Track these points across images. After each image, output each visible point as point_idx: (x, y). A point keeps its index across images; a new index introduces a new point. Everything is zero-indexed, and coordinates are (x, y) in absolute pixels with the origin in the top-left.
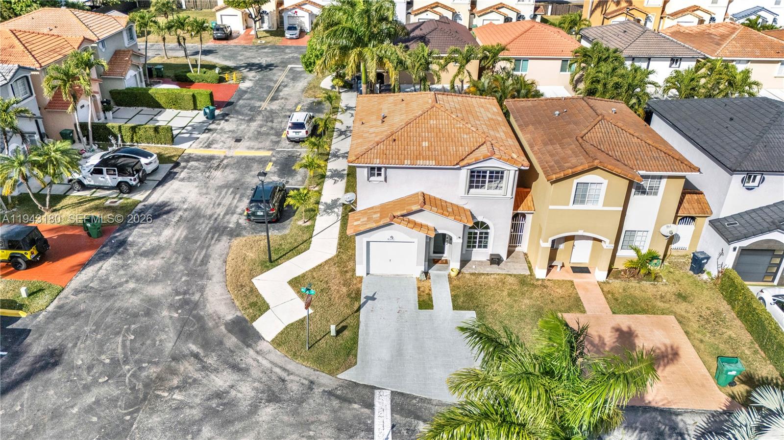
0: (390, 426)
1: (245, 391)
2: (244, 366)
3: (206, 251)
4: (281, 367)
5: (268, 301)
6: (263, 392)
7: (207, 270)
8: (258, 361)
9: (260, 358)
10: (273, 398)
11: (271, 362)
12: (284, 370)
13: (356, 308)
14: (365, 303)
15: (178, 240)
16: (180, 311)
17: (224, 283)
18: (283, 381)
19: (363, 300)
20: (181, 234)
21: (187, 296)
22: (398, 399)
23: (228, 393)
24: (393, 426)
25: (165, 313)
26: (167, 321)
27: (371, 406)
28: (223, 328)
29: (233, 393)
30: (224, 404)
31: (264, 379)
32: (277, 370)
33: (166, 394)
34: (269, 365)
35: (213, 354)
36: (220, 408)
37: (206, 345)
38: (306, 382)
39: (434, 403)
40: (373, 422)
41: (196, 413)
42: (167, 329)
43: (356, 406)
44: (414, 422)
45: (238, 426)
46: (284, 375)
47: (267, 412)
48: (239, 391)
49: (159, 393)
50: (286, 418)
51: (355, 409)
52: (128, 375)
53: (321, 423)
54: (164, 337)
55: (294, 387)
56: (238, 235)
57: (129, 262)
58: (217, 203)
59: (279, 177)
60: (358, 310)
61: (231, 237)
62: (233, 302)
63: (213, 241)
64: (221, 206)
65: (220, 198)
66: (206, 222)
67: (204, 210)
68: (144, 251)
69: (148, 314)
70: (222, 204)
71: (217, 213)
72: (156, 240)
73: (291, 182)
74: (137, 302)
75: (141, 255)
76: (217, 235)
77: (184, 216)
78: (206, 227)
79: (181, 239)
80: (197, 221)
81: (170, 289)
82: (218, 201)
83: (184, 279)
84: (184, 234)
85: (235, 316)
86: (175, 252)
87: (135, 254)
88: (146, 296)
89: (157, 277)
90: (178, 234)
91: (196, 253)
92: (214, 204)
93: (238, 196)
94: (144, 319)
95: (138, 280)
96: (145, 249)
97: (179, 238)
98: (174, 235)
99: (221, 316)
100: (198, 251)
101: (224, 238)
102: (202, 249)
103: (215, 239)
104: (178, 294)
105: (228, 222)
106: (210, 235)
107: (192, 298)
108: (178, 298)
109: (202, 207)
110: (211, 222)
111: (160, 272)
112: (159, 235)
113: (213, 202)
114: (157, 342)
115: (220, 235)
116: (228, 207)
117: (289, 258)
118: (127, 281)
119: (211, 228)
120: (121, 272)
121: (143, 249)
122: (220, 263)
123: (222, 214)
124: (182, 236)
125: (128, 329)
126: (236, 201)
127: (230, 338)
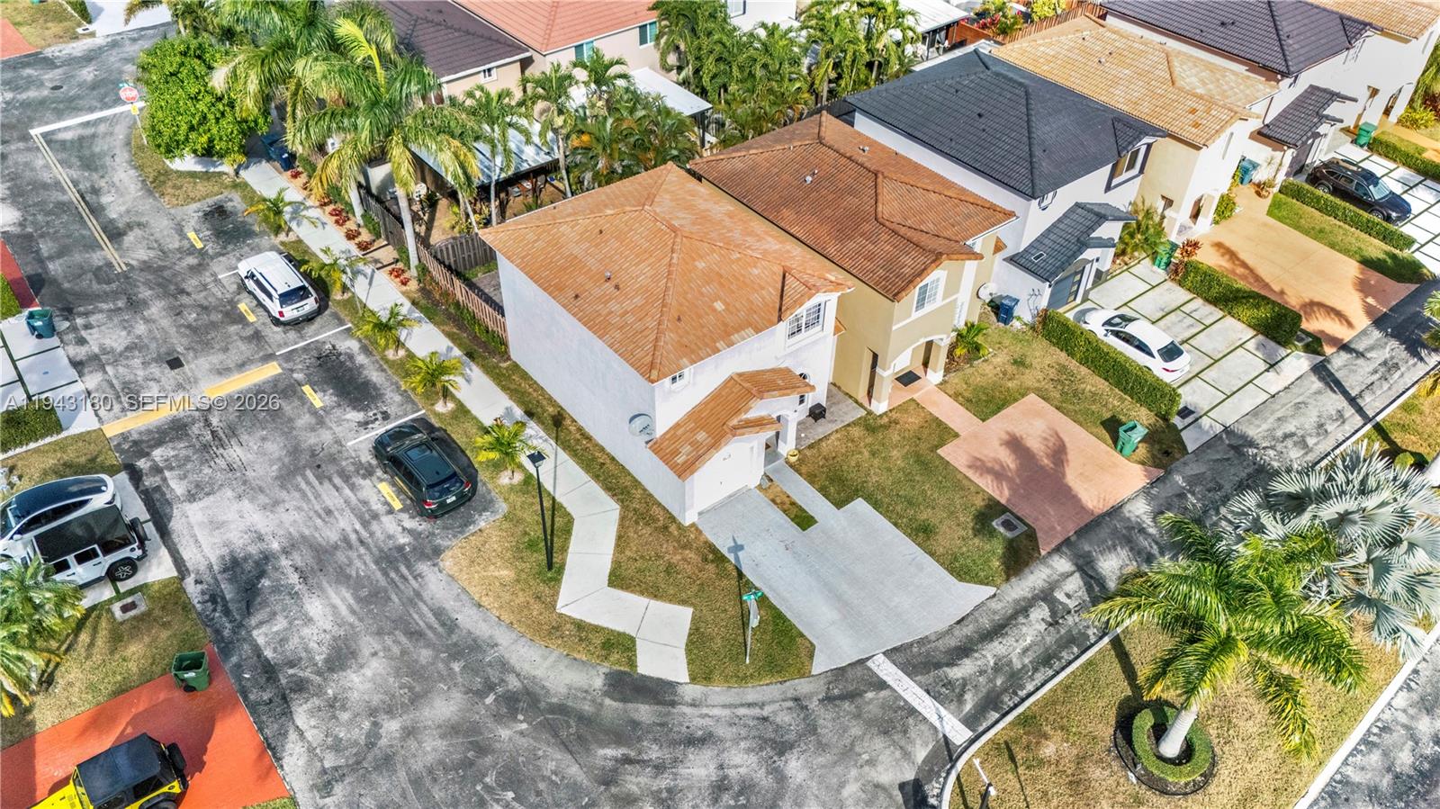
0: (925, 694)
1: (743, 762)
2: (700, 733)
3: (425, 603)
4: (742, 705)
5: (621, 629)
6: (761, 749)
7: (469, 633)
8: (707, 715)
9: (705, 711)
10: (782, 748)
11: (724, 706)
12: (749, 705)
13: (735, 574)
14: (737, 558)
15: (353, 612)
16: (521, 717)
17: (524, 639)
18: (765, 719)
19: (731, 557)
20: (343, 599)
21: (500, 690)
22: (898, 657)
23: (725, 777)
24: (928, 692)
25: (505, 733)
26: (524, 742)
27: (882, 685)
28: (608, 701)
29: (732, 773)
30: (741, 793)
31: (743, 732)
32: (742, 711)
34: (727, 712)
35: (645, 743)
36: (742, 800)
37: (618, 738)
38: (790, 704)
39: (933, 638)
40: (906, 701)
42: (541, 753)
43: (870, 695)
44: (940, 672)
46: (756, 712)
47: (795, 767)
48: (736, 767)
50: (821, 760)
51: (871, 700)
53: (861, 738)
54: (552, 765)
55: (786, 718)
56: (437, 552)
57: (330, 692)
58: (320, 511)
59: (359, 411)
60: (740, 575)
61: (430, 559)
62: (575, 659)
63: (413, 582)
64: (336, 513)
65: (312, 498)
66: (353, 555)
67: (317, 535)
68: (327, 661)
69: (482, 750)
70: (333, 508)
71: (349, 529)
72: (316, 631)
73: (391, 410)
74: (441, 744)
75: (331, 670)
76: (403, 569)
77: (299, 564)
78: (365, 563)
79: (356, 607)
80: (336, 562)
81: (459, 695)
82: (317, 507)
83: (456, 667)
84: (348, 596)
85: (603, 676)
86: (380, 633)
87: (319, 673)
88: (439, 726)
89: (411, 689)
90: (336, 601)
91: (416, 616)
92: (320, 516)
93: (337, 480)
94: (489, 760)
95: (390, 711)
96: (323, 657)
97: (350, 607)
98: (334, 607)
99: (586, 687)
100: (412, 611)
101: (423, 567)
102: (415, 605)
103: (410, 577)
104: (481, 694)
105: (390, 537)
106: (393, 575)
107: (510, 687)
108: (490, 700)
109: (307, 532)
110: (362, 550)
111: (405, 680)
112: (309, 621)
113: (311, 514)
114: (554, 778)
115: (409, 567)
116: (353, 510)
117: (564, 549)
118: (375, 724)
119: (377, 563)
120: (345, 716)
121: (319, 659)
122: (473, 611)
123: (358, 526)
124: (352, 601)
125: (487, 788)
126: (347, 491)
127: (637, 710)
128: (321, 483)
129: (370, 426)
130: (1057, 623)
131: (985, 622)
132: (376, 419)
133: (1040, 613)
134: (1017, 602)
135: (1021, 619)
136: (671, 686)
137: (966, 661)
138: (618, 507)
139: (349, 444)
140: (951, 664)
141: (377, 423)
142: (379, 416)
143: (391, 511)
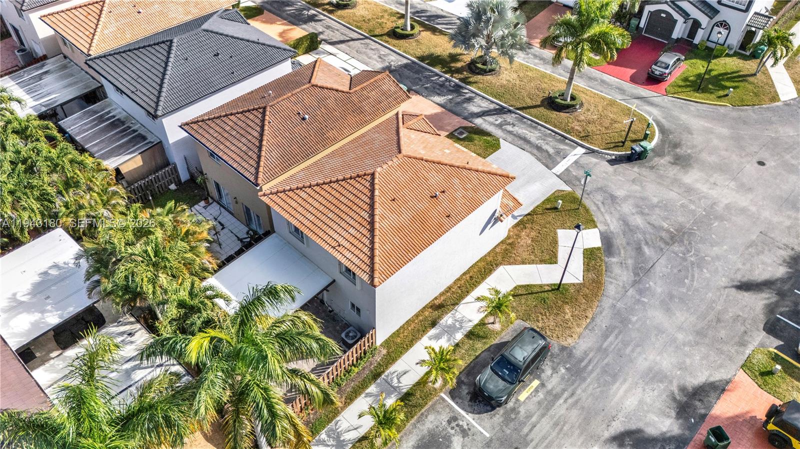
4: (600, 210)
5: (582, 255)
6: (617, 203)
7: (612, 318)
8: (611, 220)
10: (613, 198)
11: (603, 216)
12: (599, 208)
13: (529, 217)
16: (647, 286)
17: (605, 293)
18: (603, 203)
19: (519, 218)
22: (551, 165)
23: (637, 213)
24: (564, 158)
25: (659, 290)
27: (567, 170)
29: (634, 211)
30: (641, 208)
31: (613, 209)
32: (602, 210)
33: (671, 230)
37: (639, 249)
38: (591, 196)
40: (572, 164)
41: (657, 211)
42: (661, 275)
43: (574, 174)
44: (553, 155)
45: (638, 195)
48: (630, 210)
49: (675, 232)
52: (692, 253)
54: (664, 269)
55: (599, 197)
56: (563, 348)
57: (679, 373)
58: (557, 430)
59: (451, 442)
60: (529, 214)
61: (571, 351)
62: (606, 271)
63: (591, 355)
64: (555, 419)
65: (547, 441)
66: (584, 396)
67: (577, 424)
68: (661, 381)
69: (671, 297)
70: (551, 423)
71: (565, 406)
72: (646, 395)
73: (444, 417)
74: (678, 314)
75: (666, 377)
76: (583, 364)
77: (604, 426)
78: (588, 386)
79: (621, 380)
80: (594, 404)
81: (649, 313)
82: (554, 434)
83: (634, 319)
84: (615, 387)
85: (610, 259)
86: (631, 361)
87: (671, 382)
88: (670, 317)
89: (657, 335)
90: (621, 392)
91: (613, 347)
92: (561, 429)
93: (526, 430)
94: (675, 293)
95: (674, 340)
96: (661, 385)
97: (621, 384)
98: (626, 392)
99: (619, 264)
100: (611, 350)
101: (578, 353)
102: (606, 350)
103: (588, 358)
104: (644, 304)
105: (563, 378)
106: (590, 368)
107: (634, 293)
108: (646, 300)
109: (577, 432)
110: (579, 391)
111: (653, 339)
112: (641, 402)
113: (561, 435)
114: (669, 267)
115: (581, 361)
116: (547, 410)
117: (541, 286)
118: (684, 345)
119: (585, 379)
120: (688, 361)
121: (662, 386)
122: (598, 321)
123: (561, 401)
124: (618, 384)
125: (688, 290)
126: (534, 419)
127: (622, 244)
128: (532, 441)
129: (465, 427)
130: (512, 124)
131: (520, 142)
132: (458, 425)
133: (509, 128)
134: (504, 133)
135: (515, 133)
136: (601, 234)
137: (544, 147)
138: (501, 266)
139: (488, 435)
140: (547, 151)
141: (461, 423)
142: (453, 424)
143: (543, 385)
